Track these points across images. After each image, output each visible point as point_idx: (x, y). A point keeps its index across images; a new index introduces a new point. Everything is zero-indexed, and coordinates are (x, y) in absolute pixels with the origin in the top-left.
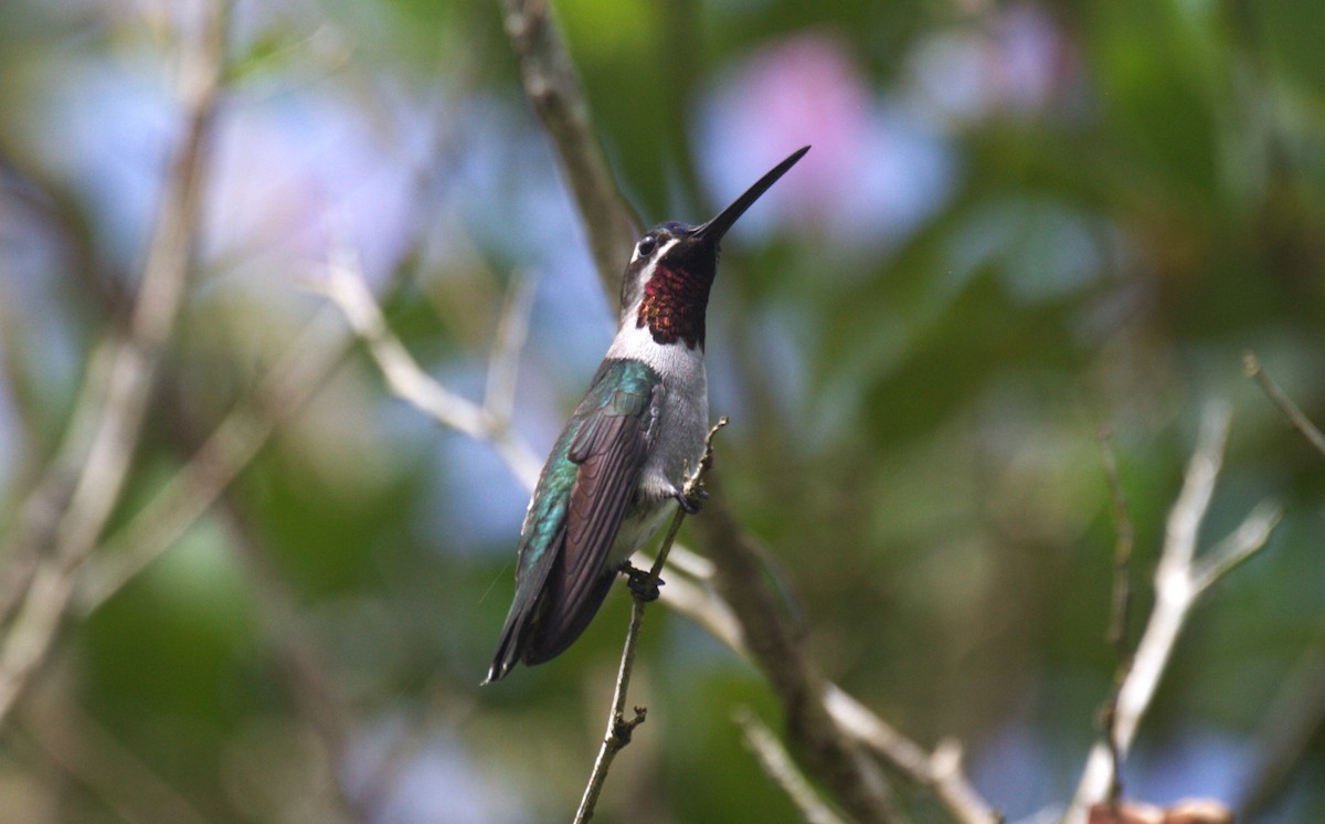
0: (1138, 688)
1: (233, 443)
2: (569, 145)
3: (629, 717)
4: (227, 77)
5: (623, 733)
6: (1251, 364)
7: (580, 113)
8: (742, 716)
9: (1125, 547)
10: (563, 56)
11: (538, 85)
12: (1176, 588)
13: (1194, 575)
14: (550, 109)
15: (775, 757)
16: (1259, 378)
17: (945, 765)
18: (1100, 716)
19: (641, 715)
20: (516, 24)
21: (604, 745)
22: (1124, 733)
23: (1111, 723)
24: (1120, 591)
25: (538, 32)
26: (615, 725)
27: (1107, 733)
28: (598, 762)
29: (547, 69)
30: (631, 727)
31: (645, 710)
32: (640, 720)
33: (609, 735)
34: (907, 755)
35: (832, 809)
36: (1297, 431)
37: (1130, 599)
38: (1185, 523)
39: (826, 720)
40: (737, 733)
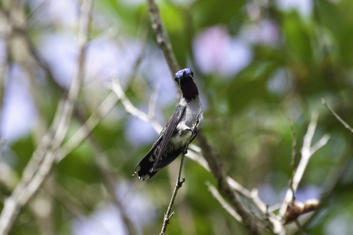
0: (298, 176)
1: (92, 123)
2: (167, 53)
3: (181, 180)
4: (89, 39)
5: (180, 185)
6: (323, 101)
7: (169, 46)
8: (208, 183)
9: (294, 144)
10: (165, 34)
11: (160, 40)
12: (306, 154)
13: (310, 151)
14: (162, 45)
15: (215, 193)
16: (325, 104)
17: (254, 194)
18: (290, 182)
19: (184, 180)
20: (155, 26)
21: (176, 187)
22: (295, 186)
23: (292, 183)
24: (294, 154)
25: (160, 28)
26: (178, 183)
27: (291, 186)
28: (174, 191)
29: (162, 36)
30: (182, 183)
31: (185, 179)
32: (184, 181)
33: (177, 185)
34: (245, 192)
35: (228, 204)
36: (334, 116)
37: (296, 155)
38: (308, 138)
39: (227, 184)
40: (207, 187)
